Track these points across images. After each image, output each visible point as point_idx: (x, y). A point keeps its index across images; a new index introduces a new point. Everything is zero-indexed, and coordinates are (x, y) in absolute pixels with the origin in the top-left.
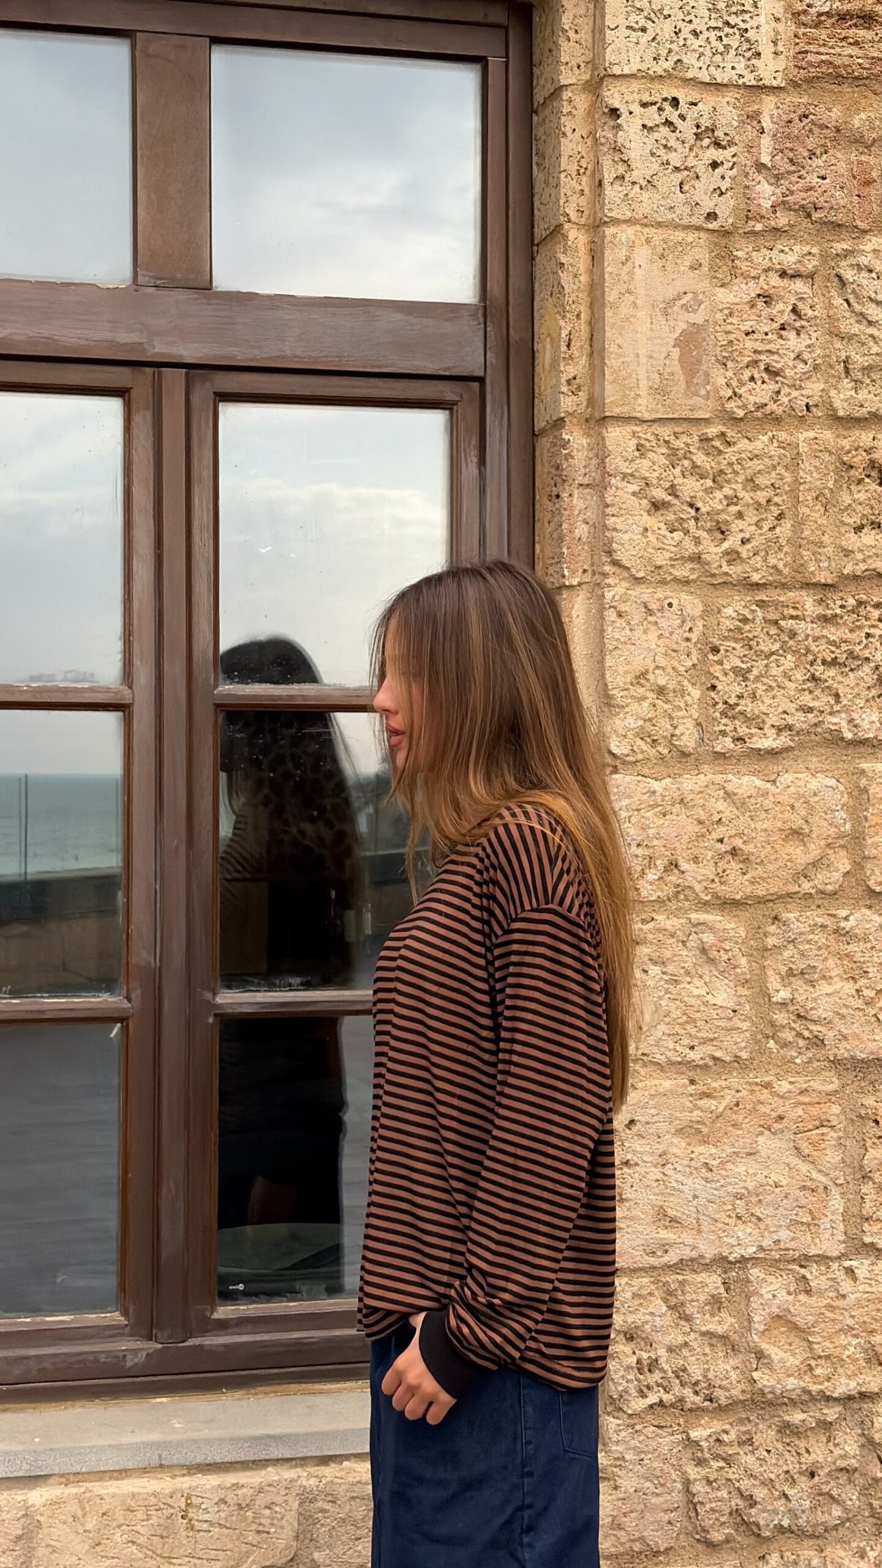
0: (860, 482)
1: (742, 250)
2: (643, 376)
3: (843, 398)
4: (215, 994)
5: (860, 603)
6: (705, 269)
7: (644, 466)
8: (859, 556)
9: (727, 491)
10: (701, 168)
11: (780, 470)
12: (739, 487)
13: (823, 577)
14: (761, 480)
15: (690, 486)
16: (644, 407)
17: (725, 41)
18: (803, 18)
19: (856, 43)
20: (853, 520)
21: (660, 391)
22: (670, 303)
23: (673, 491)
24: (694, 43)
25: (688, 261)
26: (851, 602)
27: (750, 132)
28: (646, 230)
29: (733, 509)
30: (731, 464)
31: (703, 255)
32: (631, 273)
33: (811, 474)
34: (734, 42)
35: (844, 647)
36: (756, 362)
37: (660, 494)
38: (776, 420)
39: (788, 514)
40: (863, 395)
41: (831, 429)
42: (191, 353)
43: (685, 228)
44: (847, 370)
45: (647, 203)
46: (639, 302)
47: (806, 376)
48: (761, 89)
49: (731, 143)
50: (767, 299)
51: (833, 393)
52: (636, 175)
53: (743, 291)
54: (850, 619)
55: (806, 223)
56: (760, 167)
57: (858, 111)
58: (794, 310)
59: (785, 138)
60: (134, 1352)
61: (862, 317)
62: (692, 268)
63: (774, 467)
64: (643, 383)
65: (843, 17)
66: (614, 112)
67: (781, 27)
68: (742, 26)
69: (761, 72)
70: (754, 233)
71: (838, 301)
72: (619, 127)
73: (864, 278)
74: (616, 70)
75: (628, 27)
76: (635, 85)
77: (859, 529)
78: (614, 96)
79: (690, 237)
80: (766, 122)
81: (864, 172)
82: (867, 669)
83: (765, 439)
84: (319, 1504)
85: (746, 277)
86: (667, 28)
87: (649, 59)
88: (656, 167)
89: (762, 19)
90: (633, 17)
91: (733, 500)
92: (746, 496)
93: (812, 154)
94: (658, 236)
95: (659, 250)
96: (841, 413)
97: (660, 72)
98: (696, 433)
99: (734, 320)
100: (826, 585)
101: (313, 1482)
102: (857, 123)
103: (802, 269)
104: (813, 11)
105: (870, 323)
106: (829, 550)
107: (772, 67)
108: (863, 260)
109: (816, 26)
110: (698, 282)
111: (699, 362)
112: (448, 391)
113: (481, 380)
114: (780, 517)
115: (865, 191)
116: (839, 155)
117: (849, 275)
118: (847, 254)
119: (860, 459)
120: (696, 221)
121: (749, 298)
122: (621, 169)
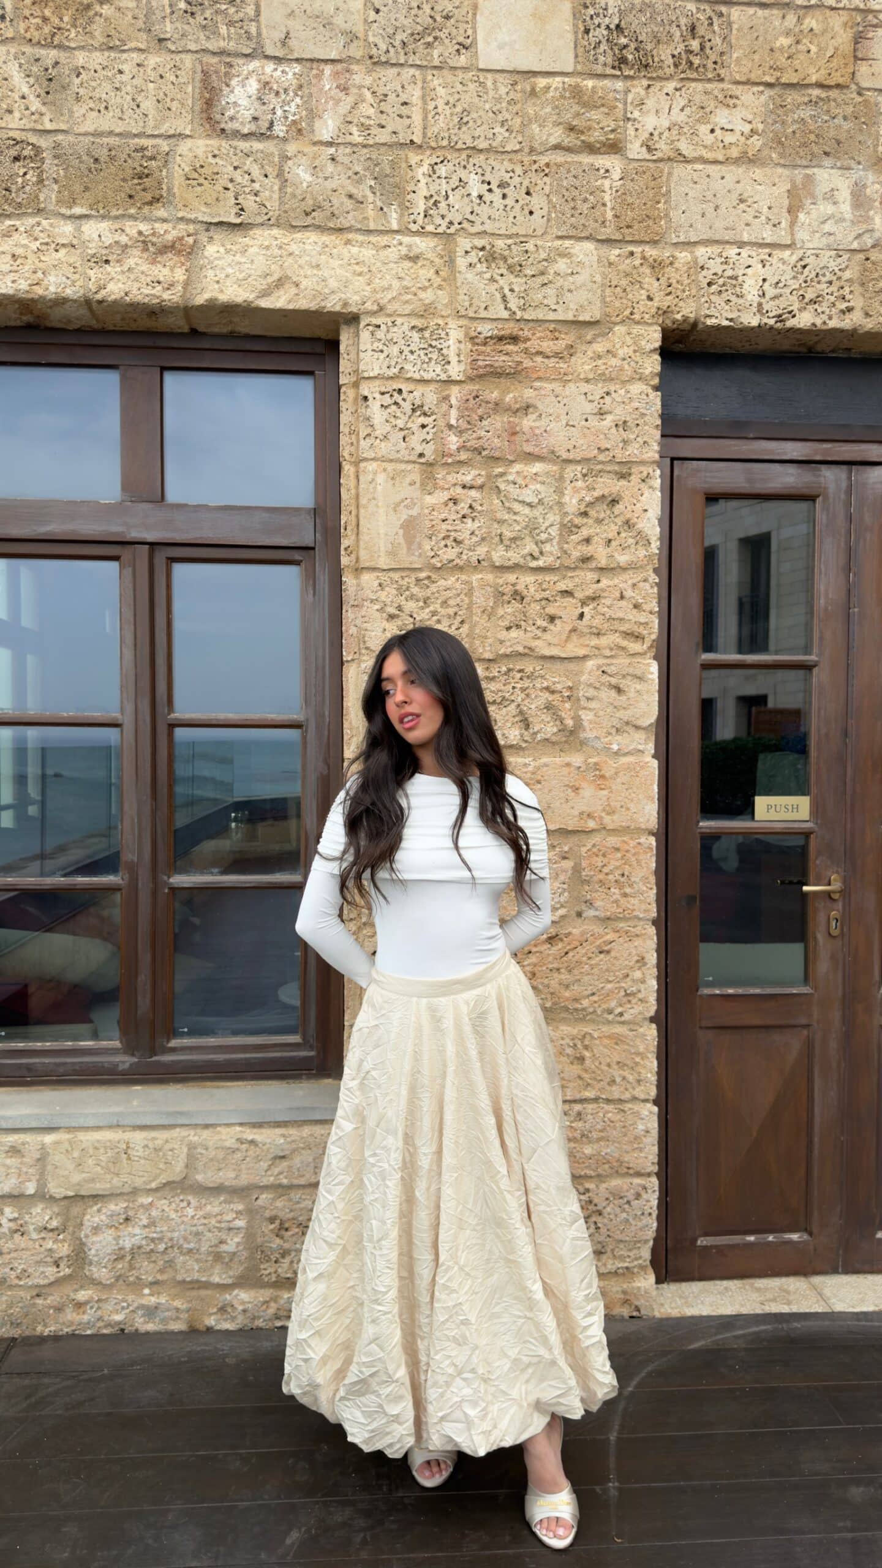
0: (509, 602)
1: (440, 474)
2: (382, 544)
3: (499, 556)
4: (169, 877)
5: (509, 670)
6: (418, 484)
7: (382, 595)
8: (508, 644)
9: (431, 608)
10: (415, 426)
11: (462, 596)
12: (438, 606)
13: (487, 655)
14: (451, 602)
15: (410, 606)
16: (383, 562)
17: (430, 356)
18: (476, 340)
19: (507, 354)
20: (507, 623)
21: (392, 554)
22: (398, 505)
23: (400, 608)
24: (411, 357)
25: (408, 480)
26: (504, 669)
27: (445, 407)
28: (384, 464)
29: (435, 618)
30: (433, 593)
31: (416, 477)
32: (375, 488)
33: (481, 599)
34: (434, 356)
35: (500, 694)
36: (449, 536)
37: (392, 610)
38: (461, 569)
39: (468, 621)
40: (510, 554)
41: (492, 572)
42: (151, 537)
43: (408, 462)
44: (501, 541)
45: (384, 448)
46: (380, 504)
47: (479, 544)
48: (450, 382)
49: (432, 414)
50: (455, 502)
51: (493, 553)
52: (378, 433)
53: (439, 497)
54: (503, 678)
55: (478, 458)
56: (450, 427)
57: (508, 393)
58: (471, 507)
59: (465, 409)
60: (123, 1062)
61: (509, 510)
62: (410, 484)
63: (459, 595)
64: (382, 549)
65: (501, 339)
66: (366, 398)
67: (462, 346)
68: (439, 346)
69: (451, 373)
70: (446, 464)
71: (496, 501)
72: (367, 407)
73: (511, 488)
74: (366, 375)
75: (373, 350)
76: (377, 382)
77: (508, 629)
78: (365, 390)
79: (410, 467)
80: (453, 401)
81: (512, 428)
82: (513, 706)
83: (453, 579)
84: (199, 1150)
85: (443, 489)
86: (395, 350)
87: (385, 366)
88: (389, 428)
89: (451, 342)
90: (376, 345)
91: (434, 613)
92: (443, 611)
93: (481, 419)
94: (390, 467)
95: (391, 475)
96: (497, 564)
97: (391, 374)
98: (413, 576)
99: (435, 513)
100: (490, 660)
101: (196, 1138)
102: (507, 399)
103: (475, 484)
104: (482, 336)
105: (515, 513)
106: (490, 641)
107: (457, 369)
108: (511, 478)
109: (485, 344)
110: (414, 492)
111: (415, 537)
112: (297, 556)
113: (313, 549)
114: (462, 622)
115: (513, 438)
116: (498, 418)
117: (502, 487)
118: (502, 475)
119: (508, 590)
120: (412, 458)
121: (442, 501)
122: (369, 430)
